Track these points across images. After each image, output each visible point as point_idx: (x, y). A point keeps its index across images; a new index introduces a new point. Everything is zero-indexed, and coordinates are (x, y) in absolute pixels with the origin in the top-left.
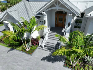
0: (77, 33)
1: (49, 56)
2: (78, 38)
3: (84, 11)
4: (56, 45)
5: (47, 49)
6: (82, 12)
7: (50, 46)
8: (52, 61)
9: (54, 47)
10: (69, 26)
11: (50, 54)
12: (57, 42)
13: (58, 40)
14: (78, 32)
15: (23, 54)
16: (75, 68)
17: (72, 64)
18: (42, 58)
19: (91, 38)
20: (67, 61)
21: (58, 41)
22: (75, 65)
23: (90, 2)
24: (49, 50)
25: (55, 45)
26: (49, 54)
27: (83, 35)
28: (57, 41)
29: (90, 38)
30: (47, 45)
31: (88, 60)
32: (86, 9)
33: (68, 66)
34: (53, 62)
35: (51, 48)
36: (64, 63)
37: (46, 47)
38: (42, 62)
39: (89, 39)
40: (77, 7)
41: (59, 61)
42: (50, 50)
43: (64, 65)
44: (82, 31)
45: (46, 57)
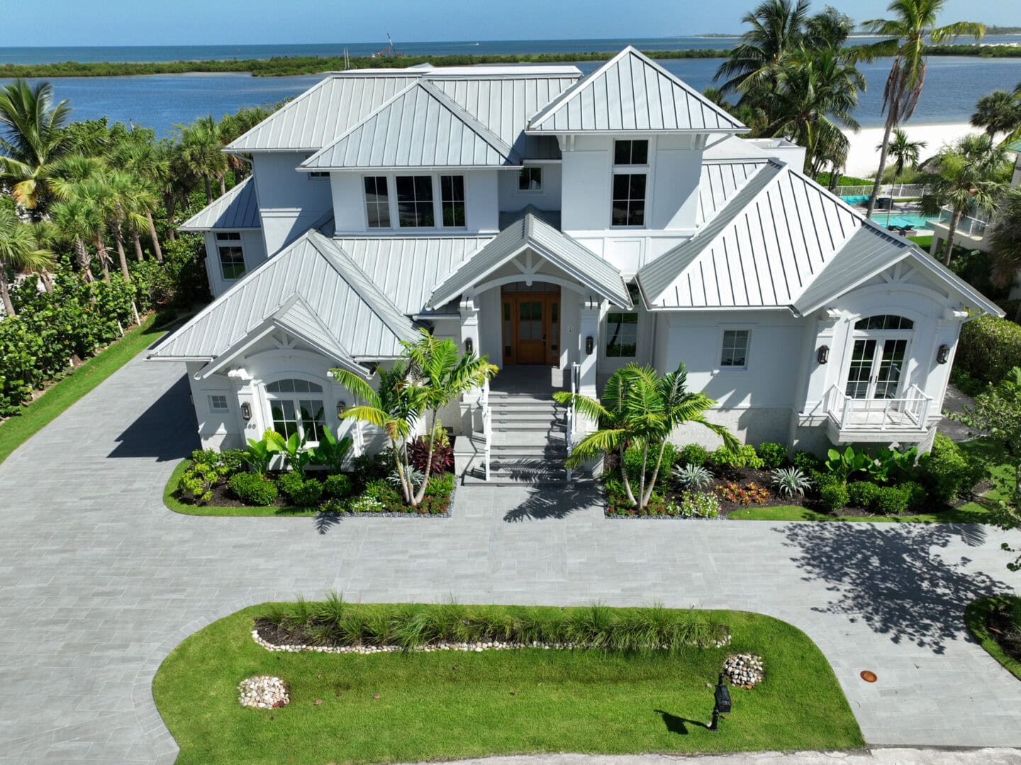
0: (630, 373)
1: (529, 502)
2: (640, 388)
3: (637, 277)
4: (547, 449)
5: (508, 480)
6: (628, 280)
7: (516, 460)
8: (553, 514)
9: (539, 460)
10: (589, 351)
11: (533, 493)
12: (548, 437)
13: (549, 426)
14: (636, 370)
15: (403, 522)
16: (648, 511)
17: (635, 503)
18: (504, 515)
19: (679, 384)
20: (612, 499)
21: (549, 431)
22: (645, 504)
23: (652, 237)
24: (519, 481)
25: (541, 452)
26: (528, 496)
27: (654, 379)
28: (546, 434)
29: (676, 384)
30: (502, 461)
31: (687, 478)
32: (641, 266)
33: (624, 511)
34: (559, 516)
35: (527, 470)
36: (605, 507)
37: (501, 471)
38: (513, 524)
39: (675, 388)
40: (604, 262)
41: (585, 508)
42: (526, 477)
43: (608, 515)
44: (648, 366)
45: (520, 507)
